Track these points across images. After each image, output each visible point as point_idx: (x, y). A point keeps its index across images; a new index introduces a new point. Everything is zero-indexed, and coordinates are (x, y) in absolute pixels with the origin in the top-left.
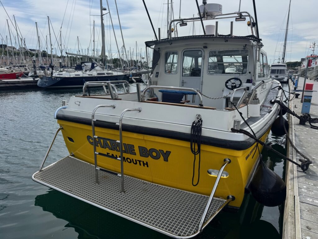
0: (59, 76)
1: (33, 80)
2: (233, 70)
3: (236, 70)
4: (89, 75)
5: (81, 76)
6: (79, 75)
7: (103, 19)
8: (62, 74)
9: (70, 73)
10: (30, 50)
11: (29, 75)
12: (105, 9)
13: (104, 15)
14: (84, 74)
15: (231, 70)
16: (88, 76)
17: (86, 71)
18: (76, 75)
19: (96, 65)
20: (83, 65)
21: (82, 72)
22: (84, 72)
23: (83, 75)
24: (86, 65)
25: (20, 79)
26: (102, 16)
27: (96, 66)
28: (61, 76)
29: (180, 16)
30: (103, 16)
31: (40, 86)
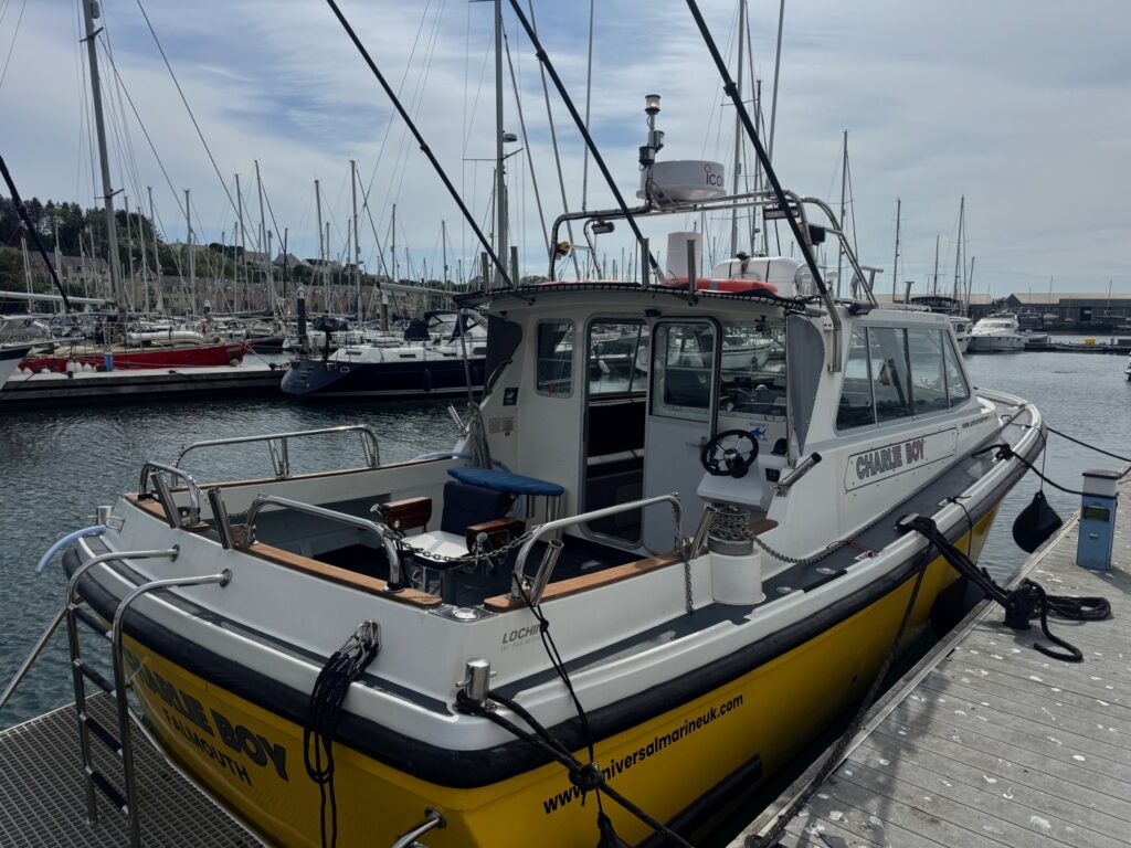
0: (346, 360)
1: (269, 369)
2: (1007, 326)
3: (1017, 324)
4: (445, 355)
5: (419, 358)
6: (414, 356)
7: (505, 170)
8: (359, 354)
9: (385, 350)
10: (310, 261)
11: (285, 345)
12: (512, 139)
13: (507, 156)
14: (428, 353)
15: (1000, 326)
16: (440, 358)
17: (437, 342)
18: (402, 356)
19: (473, 323)
20: (432, 322)
21: (424, 345)
22: (431, 347)
23: (425, 355)
24: (441, 322)
25: (233, 365)
26: (501, 159)
27: (472, 327)
28: (355, 359)
29: (584, 203)
30: (505, 162)
31: (287, 391)
